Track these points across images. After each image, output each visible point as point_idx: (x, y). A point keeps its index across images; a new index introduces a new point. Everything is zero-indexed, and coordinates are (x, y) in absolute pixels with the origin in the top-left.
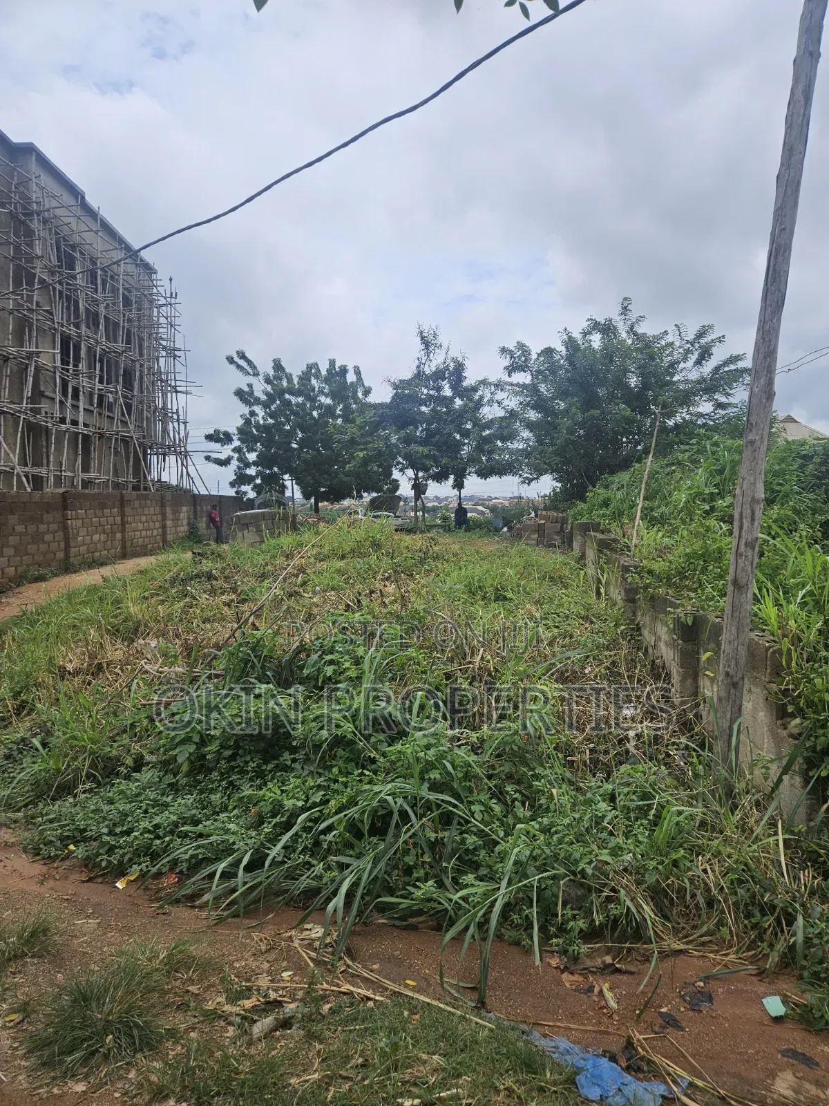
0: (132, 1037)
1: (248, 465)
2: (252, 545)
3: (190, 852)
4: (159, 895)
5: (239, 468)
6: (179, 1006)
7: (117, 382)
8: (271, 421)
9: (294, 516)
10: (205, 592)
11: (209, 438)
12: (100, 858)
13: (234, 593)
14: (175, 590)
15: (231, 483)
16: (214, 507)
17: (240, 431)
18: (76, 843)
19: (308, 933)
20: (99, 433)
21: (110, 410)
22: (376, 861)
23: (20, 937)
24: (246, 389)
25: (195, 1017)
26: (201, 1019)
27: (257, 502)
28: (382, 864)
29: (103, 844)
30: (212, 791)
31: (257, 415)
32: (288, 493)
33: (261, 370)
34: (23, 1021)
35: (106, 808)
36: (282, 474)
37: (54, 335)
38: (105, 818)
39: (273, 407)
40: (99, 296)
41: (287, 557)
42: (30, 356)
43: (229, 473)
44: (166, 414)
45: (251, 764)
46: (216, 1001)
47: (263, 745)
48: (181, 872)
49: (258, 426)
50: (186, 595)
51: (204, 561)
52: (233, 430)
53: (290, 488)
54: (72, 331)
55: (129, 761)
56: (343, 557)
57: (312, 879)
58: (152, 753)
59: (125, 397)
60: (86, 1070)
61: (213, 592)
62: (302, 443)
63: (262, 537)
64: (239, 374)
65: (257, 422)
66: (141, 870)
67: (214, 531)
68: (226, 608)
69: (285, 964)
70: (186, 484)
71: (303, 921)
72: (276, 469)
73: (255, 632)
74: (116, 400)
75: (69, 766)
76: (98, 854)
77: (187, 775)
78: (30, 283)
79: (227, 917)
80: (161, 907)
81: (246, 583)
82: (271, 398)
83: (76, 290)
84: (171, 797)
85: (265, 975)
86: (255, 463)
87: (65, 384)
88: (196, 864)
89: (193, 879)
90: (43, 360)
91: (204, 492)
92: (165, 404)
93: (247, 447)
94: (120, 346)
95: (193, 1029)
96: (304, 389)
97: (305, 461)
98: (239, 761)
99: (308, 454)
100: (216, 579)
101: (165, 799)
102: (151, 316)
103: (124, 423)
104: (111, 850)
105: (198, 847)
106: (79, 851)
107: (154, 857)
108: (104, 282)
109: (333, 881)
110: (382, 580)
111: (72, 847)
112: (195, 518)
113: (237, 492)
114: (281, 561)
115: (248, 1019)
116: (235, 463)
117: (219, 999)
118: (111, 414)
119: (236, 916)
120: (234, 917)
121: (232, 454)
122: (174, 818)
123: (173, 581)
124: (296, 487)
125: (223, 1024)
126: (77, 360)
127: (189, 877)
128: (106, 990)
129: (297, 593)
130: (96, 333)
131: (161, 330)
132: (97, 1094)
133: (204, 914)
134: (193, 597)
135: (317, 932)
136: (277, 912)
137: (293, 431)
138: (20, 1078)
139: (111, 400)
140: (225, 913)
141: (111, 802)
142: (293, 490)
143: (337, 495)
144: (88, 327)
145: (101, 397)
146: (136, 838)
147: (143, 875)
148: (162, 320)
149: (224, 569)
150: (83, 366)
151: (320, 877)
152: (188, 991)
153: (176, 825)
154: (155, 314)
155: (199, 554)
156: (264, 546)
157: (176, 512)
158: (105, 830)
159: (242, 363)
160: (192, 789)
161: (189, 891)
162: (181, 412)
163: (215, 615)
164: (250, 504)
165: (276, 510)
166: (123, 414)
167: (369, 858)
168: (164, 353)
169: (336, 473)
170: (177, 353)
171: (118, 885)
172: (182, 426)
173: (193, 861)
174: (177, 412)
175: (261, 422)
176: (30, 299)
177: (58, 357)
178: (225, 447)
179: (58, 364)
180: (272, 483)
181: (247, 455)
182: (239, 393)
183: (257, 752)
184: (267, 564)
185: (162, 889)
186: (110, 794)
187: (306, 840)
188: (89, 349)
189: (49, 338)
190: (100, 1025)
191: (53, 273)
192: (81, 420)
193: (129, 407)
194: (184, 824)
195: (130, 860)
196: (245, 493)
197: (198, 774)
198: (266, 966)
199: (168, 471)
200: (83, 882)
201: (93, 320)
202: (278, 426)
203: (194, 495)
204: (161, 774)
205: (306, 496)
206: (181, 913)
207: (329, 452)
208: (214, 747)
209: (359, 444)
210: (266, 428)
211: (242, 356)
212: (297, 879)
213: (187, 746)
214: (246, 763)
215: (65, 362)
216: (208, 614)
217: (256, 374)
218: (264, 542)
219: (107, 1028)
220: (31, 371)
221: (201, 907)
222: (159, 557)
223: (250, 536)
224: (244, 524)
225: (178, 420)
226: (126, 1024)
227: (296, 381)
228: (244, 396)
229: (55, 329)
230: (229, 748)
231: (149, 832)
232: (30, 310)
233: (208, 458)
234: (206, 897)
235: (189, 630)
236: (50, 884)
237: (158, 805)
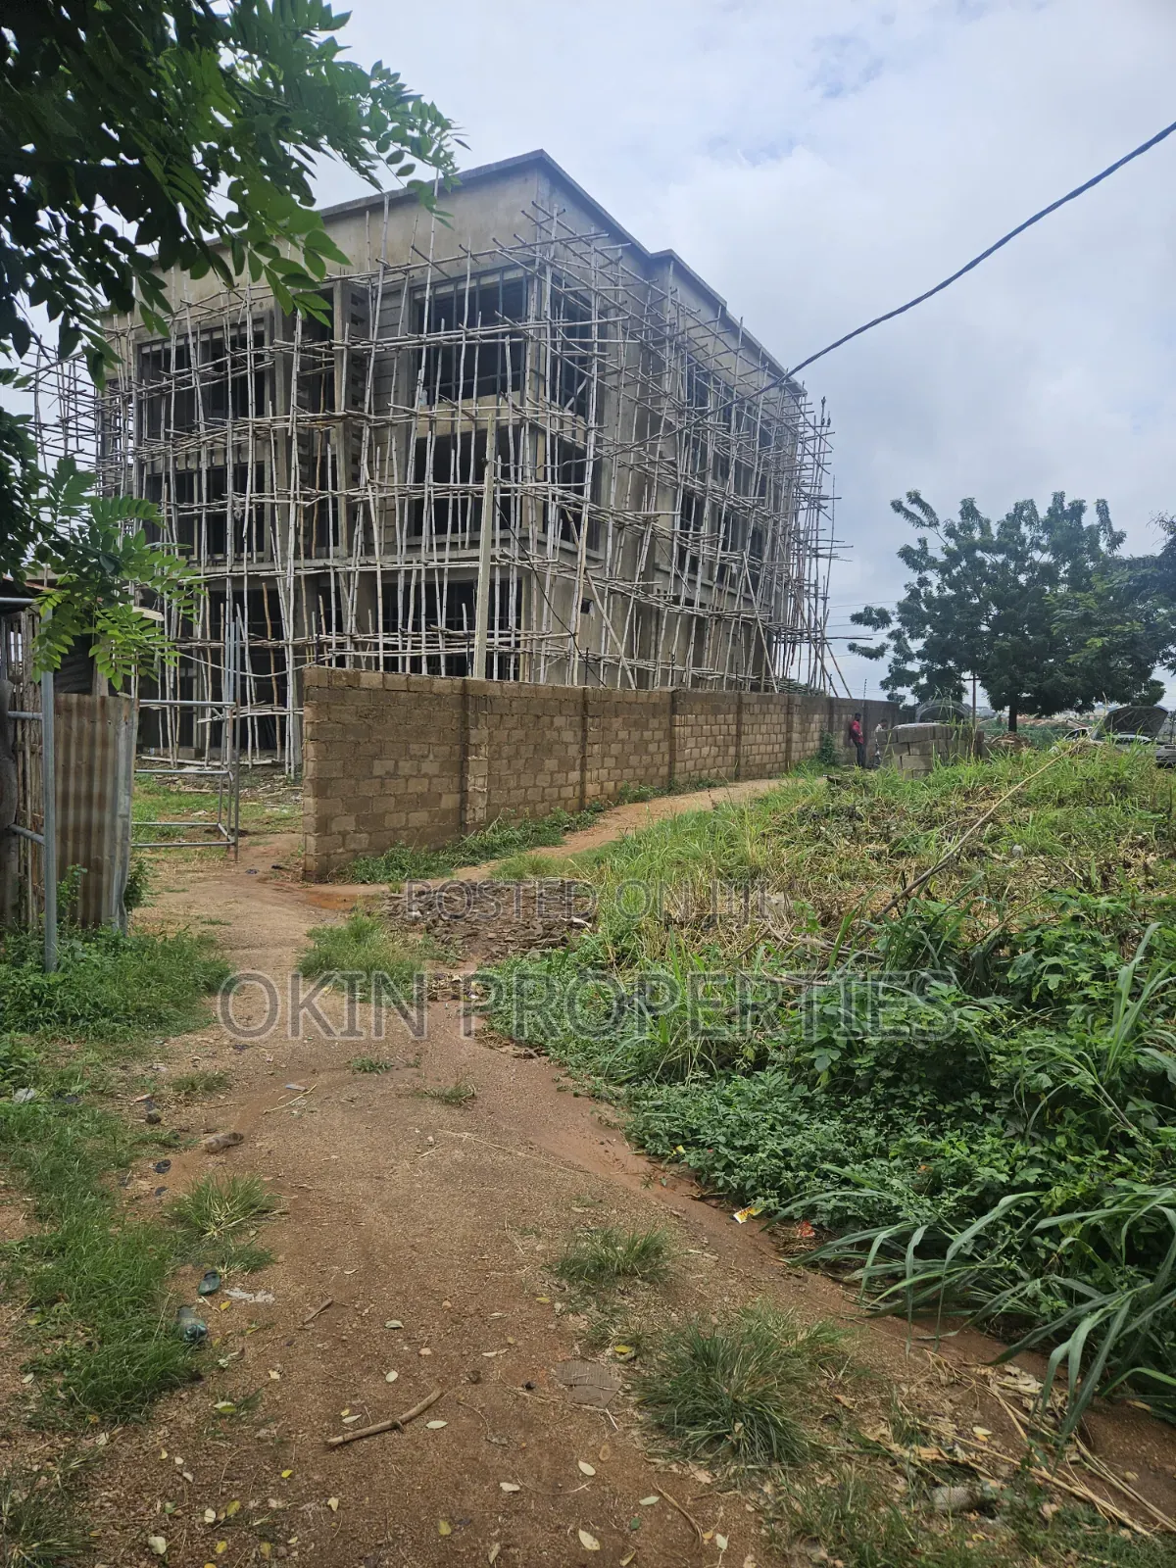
0: (768, 1436)
1: (909, 657)
2: (913, 774)
3: (834, 1202)
4: (790, 1247)
5: (896, 661)
6: (825, 1419)
7: (744, 547)
8: (949, 592)
9: (980, 736)
10: (844, 836)
11: (857, 619)
12: (717, 1174)
13: (886, 841)
14: (804, 828)
15: (882, 683)
16: (857, 717)
17: (903, 608)
18: (686, 1145)
19: (1012, 1380)
20: (718, 616)
21: (732, 584)
22: (1136, 1308)
23: (630, 1249)
24: (916, 546)
25: (849, 1441)
26: (858, 1448)
27: (920, 712)
28: (1146, 1317)
29: (719, 1157)
30: (861, 1122)
31: (929, 584)
32: (967, 700)
33: (942, 517)
34: (635, 1358)
35: (723, 1109)
36: (961, 671)
37: (676, 492)
38: (720, 1122)
39: (954, 572)
40: (732, 436)
41: (967, 795)
42: (647, 521)
43: (881, 668)
44: (801, 587)
45: (920, 1097)
46: (879, 1431)
47: (938, 1074)
48: (820, 1226)
49: (930, 601)
50: (818, 838)
51: (844, 792)
52: (891, 607)
53: (971, 692)
54: (696, 485)
55: (750, 1054)
56: (1061, 803)
57: (1020, 1299)
58: (779, 1049)
59: (751, 566)
60: (710, 1456)
61: (855, 837)
62: (997, 625)
63: (928, 763)
64: (908, 525)
65: (929, 595)
66: (768, 1207)
67: (855, 749)
68: (874, 863)
69: (977, 1414)
70: (818, 684)
71: (1005, 1358)
72: (951, 663)
73: (931, 903)
74: (740, 570)
75: (678, 1042)
76: (714, 1169)
77: (826, 1092)
78: (655, 429)
79: (886, 1312)
80: (794, 1266)
81: (904, 829)
82: (953, 557)
83: (705, 432)
84: (805, 1116)
85: (947, 1419)
86: (920, 655)
87: (682, 552)
88: (841, 1222)
89: (839, 1242)
90: (662, 525)
91: (843, 695)
92: (800, 573)
93: (910, 631)
94: (750, 500)
95: (849, 1460)
96: (1009, 541)
97: (1001, 652)
98: (902, 1090)
99: (1003, 640)
100: (860, 819)
101: (796, 1116)
102: (792, 457)
103: (748, 601)
104: (729, 1167)
105: (843, 1198)
106: (692, 1158)
107: (784, 1194)
108: (739, 415)
109: (1056, 1314)
110: (1132, 846)
111: (681, 1149)
112: (830, 731)
113: (889, 697)
114: (956, 801)
115: (927, 1478)
116: (890, 655)
117: (884, 1431)
118: (732, 591)
119: (902, 1316)
120: (894, 1315)
121: (887, 641)
122: (813, 1147)
123: (802, 816)
124: (981, 691)
125: (889, 1468)
126: (699, 521)
127: (831, 1236)
128: (735, 1358)
129: (983, 852)
130: (723, 485)
131: (804, 473)
132: (724, 1496)
133: (852, 1296)
134: (828, 842)
135: (1030, 1385)
136: (962, 1332)
137: (984, 604)
138: (635, 1432)
139: (735, 571)
140: (883, 1306)
141: (728, 1103)
142: (977, 696)
143: (1048, 703)
144: (715, 478)
145: (723, 568)
146: (762, 1161)
147: (768, 1214)
148: (808, 459)
149: (872, 805)
150: (705, 529)
151: (1034, 1301)
152: (838, 1401)
153: (813, 1157)
154: (799, 452)
155: (838, 783)
156: (931, 777)
157: (806, 721)
158: (722, 1139)
159: (915, 509)
160: (834, 1113)
161: (829, 1256)
162: (820, 584)
163: (857, 870)
164: (909, 714)
165: (953, 725)
166: (747, 591)
167: (1123, 1298)
168: (805, 504)
169: (1052, 669)
170: (822, 502)
171: (737, 1216)
172: (821, 603)
173: (837, 1216)
174: (816, 585)
175: (935, 594)
176: (653, 451)
177: (678, 520)
178: (880, 631)
179: (677, 528)
180: (944, 683)
181: (910, 643)
182: (906, 554)
183: (929, 1081)
184: (936, 804)
185: (793, 1241)
186: (727, 1092)
187: (1009, 1236)
188: (714, 505)
189: (670, 497)
190: (727, 1403)
191: (681, 413)
192: (697, 601)
193: (755, 579)
194: (823, 1159)
195: (753, 1188)
196: (902, 698)
197: (844, 1092)
198: (948, 1407)
199: (796, 666)
200: (694, 1199)
201: (722, 467)
202: (961, 600)
203: (831, 701)
204: (791, 1080)
205: (997, 705)
206: (818, 1282)
207: (1041, 638)
208: (865, 1061)
209: (1097, 624)
210: (943, 603)
211: (915, 498)
212: (997, 1293)
213: (828, 1051)
214: (914, 1095)
215: (685, 526)
216: (846, 867)
217: (934, 524)
218: (931, 771)
219: (735, 1411)
220: (647, 540)
221: (849, 1285)
222: (784, 783)
223: (911, 761)
224: (905, 744)
225: (816, 596)
226: (760, 1415)
227: (994, 529)
228: (913, 557)
229: (678, 485)
230: (887, 1066)
231: (777, 1156)
232: (652, 463)
233: (852, 648)
234: (859, 1274)
235: (821, 888)
236: (656, 1188)
237: (788, 1123)
